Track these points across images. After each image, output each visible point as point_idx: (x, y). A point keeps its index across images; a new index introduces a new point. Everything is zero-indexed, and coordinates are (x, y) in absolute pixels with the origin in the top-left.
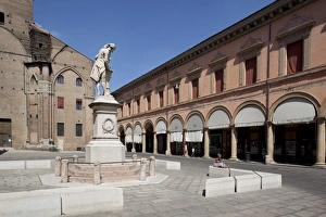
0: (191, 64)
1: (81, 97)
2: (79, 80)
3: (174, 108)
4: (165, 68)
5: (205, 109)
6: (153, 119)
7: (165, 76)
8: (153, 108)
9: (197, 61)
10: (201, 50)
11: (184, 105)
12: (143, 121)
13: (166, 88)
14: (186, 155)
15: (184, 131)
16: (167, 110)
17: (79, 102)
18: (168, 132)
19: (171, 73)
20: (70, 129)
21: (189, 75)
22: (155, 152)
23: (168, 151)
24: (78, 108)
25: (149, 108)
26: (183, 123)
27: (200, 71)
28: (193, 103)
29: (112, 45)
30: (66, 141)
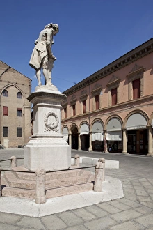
0: (110, 76)
1: (21, 106)
2: (20, 93)
3: (95, 113)
4: (88, 82)
5: (123, 114)
6: (78, 123)
7: (87, 88)
8: (78, 114)
9: (115, 74)
10: (120, 65)
11: (104, 111)
12: (69, 125)
13: (88, 97)
14: (106, 151)
15: (105, 132)
16: (90, 115)
17: (20, 111)
18: (90, 133)
19: (93, 86)
20: (13, 131)
21: (108, 86)
22: (80, 149)
23: (91, 148)
24: (19, 115)
25: (74, 114)
26: (103, 125)
27: (119, 82)
28: (112, 109)
29: (56, 25)
30: (10, 141)
